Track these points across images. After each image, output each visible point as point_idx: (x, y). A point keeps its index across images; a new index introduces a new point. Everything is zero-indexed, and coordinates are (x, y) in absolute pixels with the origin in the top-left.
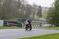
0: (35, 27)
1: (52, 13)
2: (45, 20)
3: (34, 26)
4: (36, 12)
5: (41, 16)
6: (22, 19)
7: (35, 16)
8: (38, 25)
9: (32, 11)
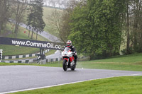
0: (23, 61)
1: (79, 16)
2: (56, 39)
3: (21, 57)
4: (26, 14)
5: (40, 26)
7: (23, 26)
8: (31, 56)
9: (13, 11)
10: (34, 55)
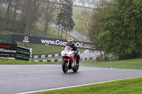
0: (53, 60)
2: (85, 38)
6: (11, 33)
9: (43, 10)
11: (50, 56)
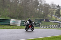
4: (55, 12)
5: (59, 16)
6: (40, 18)
7: (54, 16)
9: (50, 11)
10: (57, 25)
11: (52, 26)
